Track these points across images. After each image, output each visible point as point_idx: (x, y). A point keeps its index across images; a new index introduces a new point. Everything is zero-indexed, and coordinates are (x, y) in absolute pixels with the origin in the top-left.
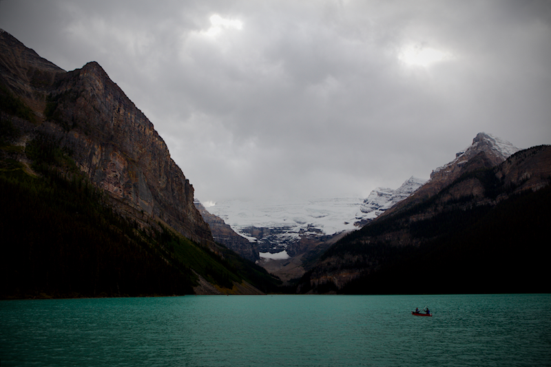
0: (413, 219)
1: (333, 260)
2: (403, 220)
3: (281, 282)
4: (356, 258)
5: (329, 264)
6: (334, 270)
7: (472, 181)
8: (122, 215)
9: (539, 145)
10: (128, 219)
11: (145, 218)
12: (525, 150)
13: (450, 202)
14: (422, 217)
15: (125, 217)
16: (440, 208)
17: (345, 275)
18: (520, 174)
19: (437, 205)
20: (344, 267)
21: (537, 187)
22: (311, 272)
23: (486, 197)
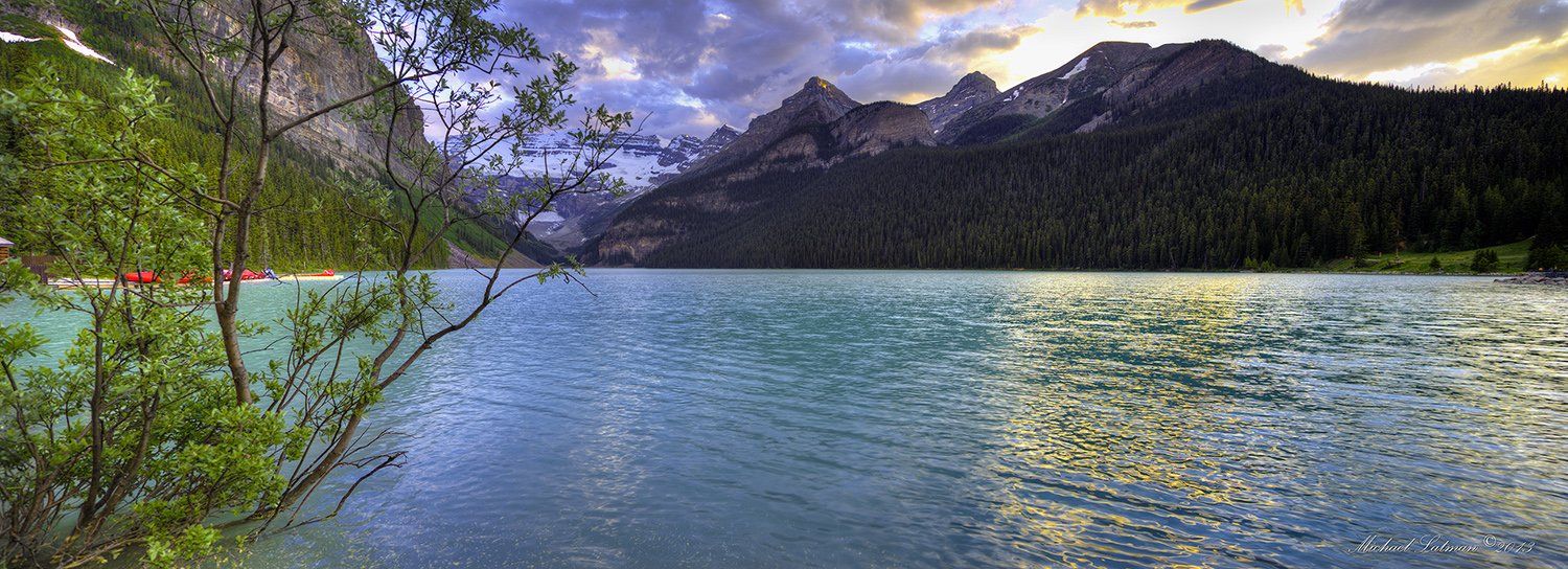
0: (732, 178)
1: (629, 225)
2: (720, 179)
3: (556, 252)
4: (658, 224)
5: (623, 229)
6: (630, 237)
7: (805, 137)
8: (303, 145)
9: (883, 100)
10: (314, 151)
11: (345, 151)
12: (867, 106)
13: (777, 160)
14: (742, 177)
15: (308, 148)
16: (764, 168)
17: (644, 244)
18: (859, 135)
19: (760, 164)
20: (642, 235)
21: (876, 150)
22: (598, 240)
23: (818, 158)
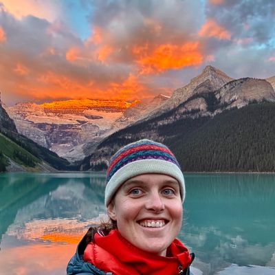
0: (160, 123)
1: (106, 149)
2: (154, 124)
3: (69, 163)
5: (103, 151)
6: (106, 155)
7: (200, 100)
9: (245, 77)
13: (185, 113)
14: (165, 122)
16: (178, 117)
18: (231, 97)
19: (176, 115)
22: (90, 157)
23: (208, 111)
